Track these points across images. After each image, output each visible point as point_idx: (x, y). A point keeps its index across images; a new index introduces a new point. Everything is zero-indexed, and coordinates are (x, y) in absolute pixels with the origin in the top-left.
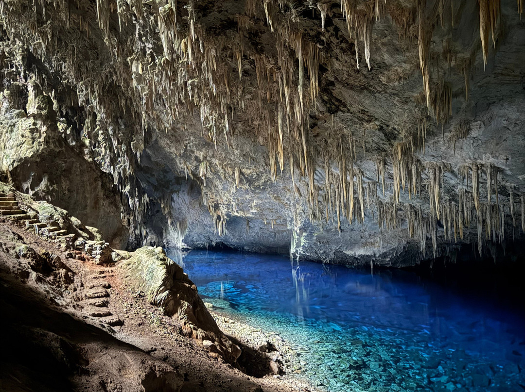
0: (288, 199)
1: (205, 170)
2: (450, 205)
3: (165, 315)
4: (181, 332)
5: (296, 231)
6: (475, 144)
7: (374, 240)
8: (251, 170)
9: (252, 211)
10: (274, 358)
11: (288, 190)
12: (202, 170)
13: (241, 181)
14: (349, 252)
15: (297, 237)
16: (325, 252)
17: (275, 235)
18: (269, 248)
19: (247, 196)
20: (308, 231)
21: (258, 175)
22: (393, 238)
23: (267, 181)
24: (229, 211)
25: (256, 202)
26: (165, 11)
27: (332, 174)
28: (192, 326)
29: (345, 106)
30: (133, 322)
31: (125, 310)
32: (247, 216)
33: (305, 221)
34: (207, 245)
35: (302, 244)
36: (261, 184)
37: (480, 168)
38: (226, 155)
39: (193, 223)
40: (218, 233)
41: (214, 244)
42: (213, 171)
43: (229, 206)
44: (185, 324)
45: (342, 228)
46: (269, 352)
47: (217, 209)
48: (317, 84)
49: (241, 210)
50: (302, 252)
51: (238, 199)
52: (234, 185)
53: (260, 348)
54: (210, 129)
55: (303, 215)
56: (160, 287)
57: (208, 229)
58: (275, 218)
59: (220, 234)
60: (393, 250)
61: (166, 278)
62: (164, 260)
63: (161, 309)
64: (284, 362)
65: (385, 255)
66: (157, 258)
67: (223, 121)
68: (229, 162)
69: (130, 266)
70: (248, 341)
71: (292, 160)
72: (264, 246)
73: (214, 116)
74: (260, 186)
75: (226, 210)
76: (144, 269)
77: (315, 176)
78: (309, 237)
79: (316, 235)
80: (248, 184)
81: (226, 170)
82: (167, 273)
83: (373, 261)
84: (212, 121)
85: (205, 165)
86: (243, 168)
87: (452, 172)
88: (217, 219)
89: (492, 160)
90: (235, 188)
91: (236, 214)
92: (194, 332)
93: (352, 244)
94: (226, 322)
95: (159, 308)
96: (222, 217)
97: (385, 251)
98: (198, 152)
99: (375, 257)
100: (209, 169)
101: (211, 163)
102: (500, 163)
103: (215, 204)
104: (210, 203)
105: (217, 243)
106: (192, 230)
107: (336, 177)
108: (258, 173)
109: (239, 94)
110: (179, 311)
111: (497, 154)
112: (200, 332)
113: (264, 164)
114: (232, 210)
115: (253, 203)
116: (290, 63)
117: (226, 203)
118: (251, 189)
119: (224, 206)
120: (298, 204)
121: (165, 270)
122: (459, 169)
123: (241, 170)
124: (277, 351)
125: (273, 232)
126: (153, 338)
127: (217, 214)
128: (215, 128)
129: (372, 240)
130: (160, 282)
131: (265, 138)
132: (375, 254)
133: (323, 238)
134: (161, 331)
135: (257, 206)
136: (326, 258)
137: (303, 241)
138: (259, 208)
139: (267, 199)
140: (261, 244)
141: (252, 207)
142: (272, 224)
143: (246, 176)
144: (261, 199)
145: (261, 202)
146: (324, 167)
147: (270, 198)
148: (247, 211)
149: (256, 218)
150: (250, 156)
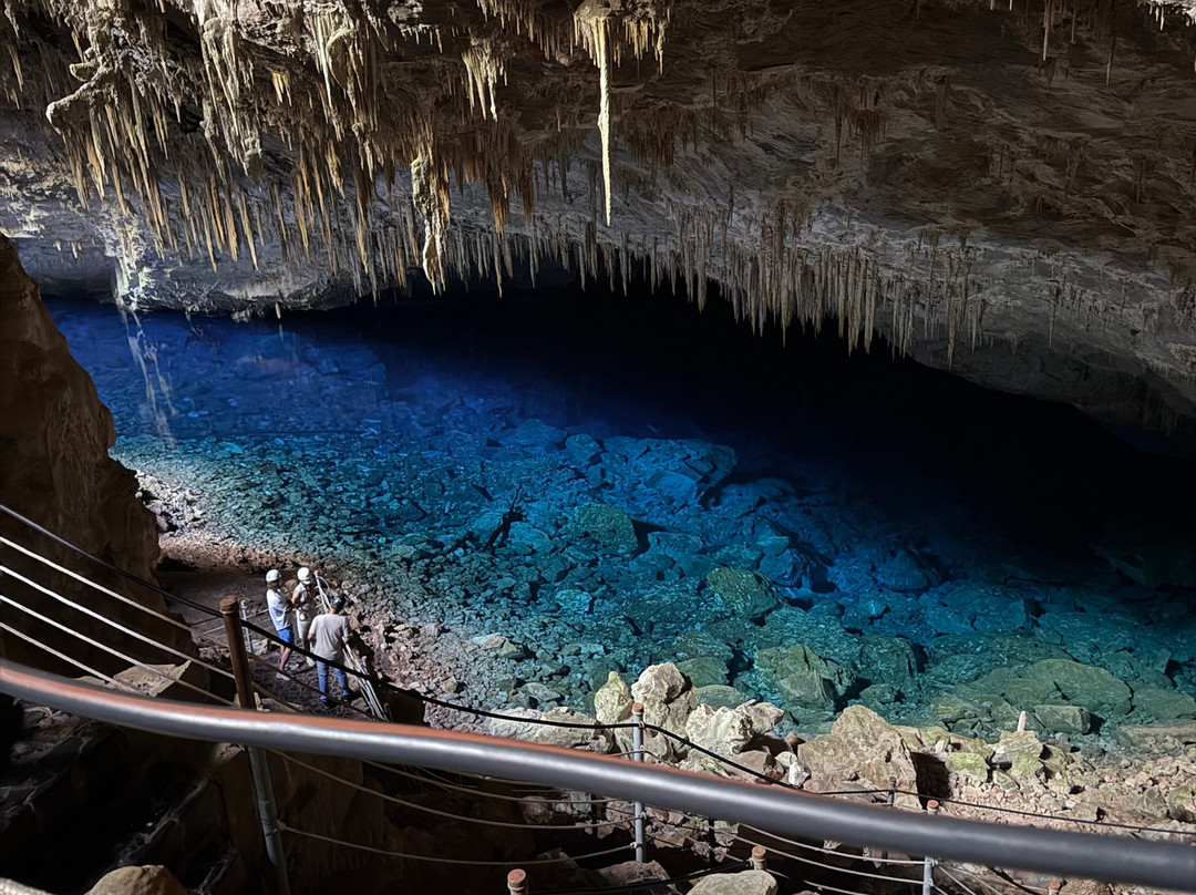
0: (107, 212)
2: (386, 232)
5: (129, 265)
7: (278, 271)
8: (23, 166)
9: (25, 228)
10: (158, 511)
14: (235, 293)
15: (129, 272)
16: (188, 294)
18: (65, 282)
19: (13, 204)
20: (154, 265)
21: (38, 173)
22: (309, 266)
23: (61, 184)
25: (37, 214)
27: (192, 189)
32: (17, 236)
33: (146, 251)
35: (142, 284)
36: (45, 188)
45: (218, 256)
46: (147, 504)
50: (142, 295)
55: (141, 241)
58: (78, 238)
60: (311, 286)
64: (171, 513)
65: (298, 295)
72: (52, 278)
74: (43, 191)
77: (161, 186)
78: (157, 274)
79: (170, 270)
80: (15, 187)
83: (279, 303)
93: (240, 279)
97: (297, 288)
99: (282, 298)
107: (200, 192)
108: (38, 170)
115: (29, 215)
118: (24, 195)
120: (130, 224)
124: (158, 499)
129: (274, 271)
132: (280, 294)
133: (184, 273)
135: (38, 221)
136: (192, 303)
137: (144, 280)
138: (44, 223)
139: (59, 209)
140: (45, 276)
141: (26, 223)
142: (74, 250)
143: (11, 174)
144: (47, 210)
145: (46, 214)
146: (175, 177)
147: (67, 209)
148: (13, 227)
149: (36, 240)
150: (20, 145)
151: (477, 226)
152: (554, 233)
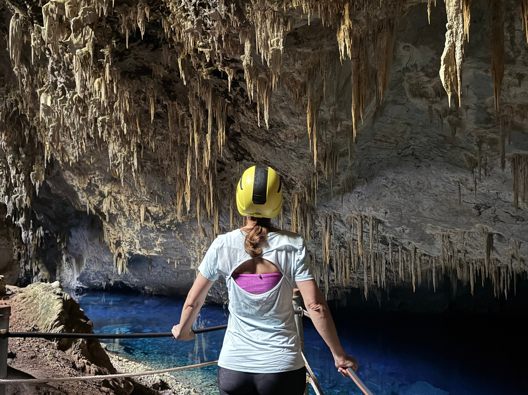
0: (193, 239)
1: (109, 206)
2: (340, 251)
3: (58, 349)
4: (74, 366)
6: (360, 198)
8: (158, 209)
9: (155, 249)
11: (194, 230)
12: (105, 205)
13: (146, 219)
17: (178, 275)
18: (171, 289)
19: (151, 234)
21: (164, 213)
23: (174, 220)
24: (132, 248)
25: (161, 240)
26: (82, 54)
27: (236, 217)
28: (85, 361)
29: (250, 155)
30: (25, 354)
31: (17, 343)
32: (151, 254)
34: (104, 284)
36: (166, 223)
37: (364, 219)
38: (133, 192)
39: (91, 260)
40: (117, 271)
41: (112, 283)
42: (118, 206)
43: (131, 243)
44: (79, 358)
46: (162, 390)
47: (119, 246)
48: (224, 134)
49: (144, 248)
51: (142, 237)
52: (138, 222)
53: (153, 385)
54: (118, 166)
56: (55, 321)
57: (107, 266)
58: (179, 257)
59: (120, 272)
61: (61, 312)
62: (61, 295)
63: (55, 343)
66: (54, 293)
67: (132, 159)
68: (135, 199)
69: (25, 300)
70: (141, 379)
71: (198, 201)
72: (165, 286)
73: (123, 153)
74: (165, 225)
75: (128, 247)
76: (40, 303)
77: (220, 218)
80: (153, 222)
81: (132, 207)
82: (63, 307)
84: (121, 158)
85: (109, 201)
86: (150, 206)
87: (342, 221)
88: (117, 257)
89: (374, 213)
90: (139, 225)
91: (139, 252)
92: (87, 367)
94: (120, 360)
95: (53, 343)
96: (123, 254)
98: (103, 186)
100: (113, 205)
101: (116, 199)
102: (380, 216)
103: (117, 241)
104: (111, 240)
105: (116, 283)
106: (89, 267)
107: (240, 220)
108: (164, 211)
109: (150, 135)
110: (73, 346)
111: (378, 208)
112: (93, 368)
113: (171, 203)
114: (135, 248)
115: (158, 241)
116: (200, 112)
117: (129, 240)
118: (156, 227)
119: (127, 244)
120: (203, 244)
121: (61, 305)
122: (347, 220)
123: (147, 208)
124: (170, 389)
125: (176, 272)
126: (45, 371)
127: (118, 251)
128: (123, 165)
130: (56, 317)
131: (174, 178)
134: (54, 364)
135: (161, 244)
138: (164, 246)
139: (171, 237)
140: (162, 284)
141: (156, 246)
142: (176, 264)
143: (152, 214)
144: (166, 238)
145: (165, 241)
146: (229, 209)
147: (175, 237)
148: (150, 250)
149: (159, 257)
150: (158, 194)
151: (402, 244)
152: (456, 249)
